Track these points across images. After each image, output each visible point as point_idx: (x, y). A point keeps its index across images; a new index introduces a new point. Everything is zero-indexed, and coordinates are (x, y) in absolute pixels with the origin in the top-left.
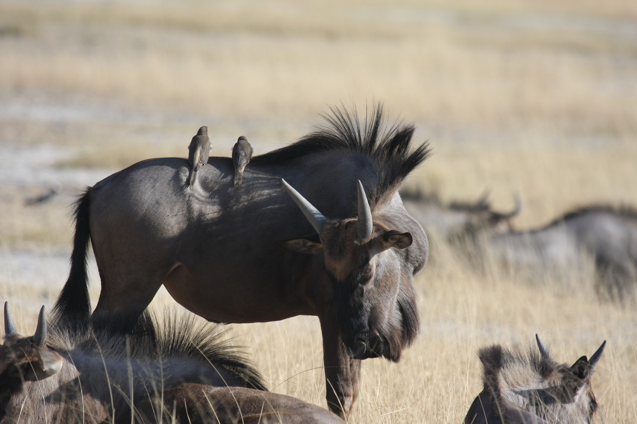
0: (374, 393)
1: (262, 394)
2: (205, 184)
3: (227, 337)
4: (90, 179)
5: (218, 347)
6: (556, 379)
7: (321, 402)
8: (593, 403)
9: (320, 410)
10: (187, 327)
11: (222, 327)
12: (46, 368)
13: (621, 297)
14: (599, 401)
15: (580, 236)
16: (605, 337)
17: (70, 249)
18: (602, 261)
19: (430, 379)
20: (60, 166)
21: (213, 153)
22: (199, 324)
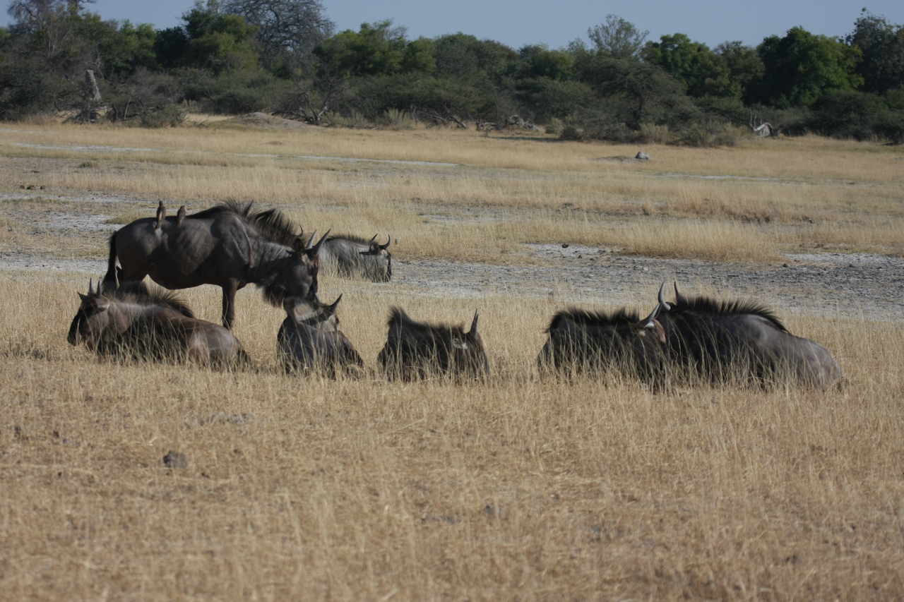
0: (243, 318)
1: (189, 319)
2: (163, 228)
3: (179, 295)
4: (118, 227)
5: (175, 300)
6: (321, 310)
7: (219, 322)
8: (337, 320)
9: (219, 326)
10: (159, 293)
11: (177, 291)
12: (99, 307)
13: (349, 274)
14: (340, 319)
15: (331, 248)
16: (342, 292)
17: (107, 258)
18: (341, 260)
19: (267, 312)
20: (107, 222)
21: (167, 214)
22: (165, 290)
